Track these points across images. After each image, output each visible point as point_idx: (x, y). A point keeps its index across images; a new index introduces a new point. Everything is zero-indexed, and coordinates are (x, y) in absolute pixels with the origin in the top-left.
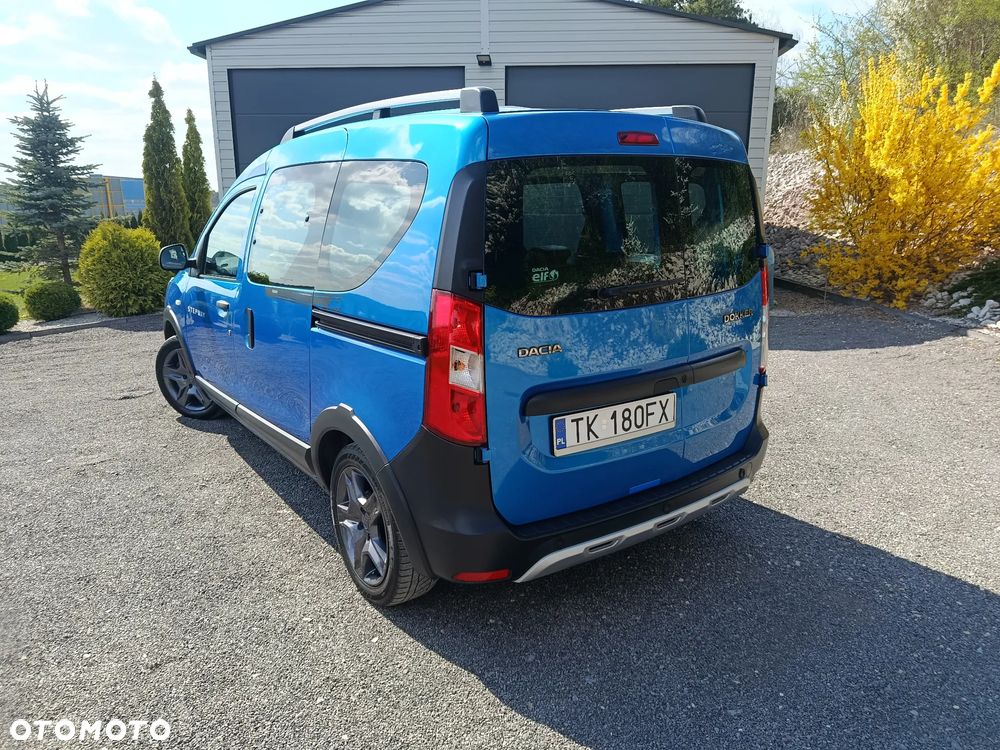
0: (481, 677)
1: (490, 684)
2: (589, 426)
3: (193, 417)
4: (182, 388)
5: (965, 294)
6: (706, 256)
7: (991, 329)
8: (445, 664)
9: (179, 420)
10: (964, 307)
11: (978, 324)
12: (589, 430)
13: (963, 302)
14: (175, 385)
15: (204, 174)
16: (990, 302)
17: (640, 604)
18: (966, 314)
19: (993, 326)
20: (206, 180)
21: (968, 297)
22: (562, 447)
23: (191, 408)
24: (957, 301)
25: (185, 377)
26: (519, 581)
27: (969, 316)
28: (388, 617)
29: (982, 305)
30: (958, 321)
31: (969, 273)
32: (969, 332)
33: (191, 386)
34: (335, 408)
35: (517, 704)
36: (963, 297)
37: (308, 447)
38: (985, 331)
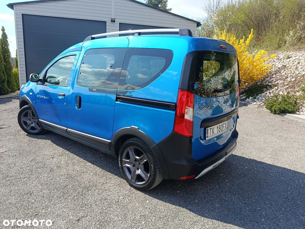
0: (186, 208)
1: (190, 210)
2: (213, 130)
3: (33, 134)
4: (28, 124)
5: (244, 95)
6: (221, 81)
7: (253, 104)
8: (174, 206)
9: (27, 135)
10: (244, 99)
11: (249, 103)
12: (213, 132)
13: (243, 97)
14: (26, 123)
15: (9, 50)
16: (251, 97)
17: (215, 182)
18: (245, 100)
19: (253, 103)
20: (9, 52)
21: (245, 96)
22: (207, 137)
23: (31, 131)
24: (242, 97)
25: (30, 120)
26: (196, 178)
27: (246, 101)
28: (146, 194)
29: (249, 98)
30: (244, 102)
31: (243, 90)
32: (248, 105)
33: (32, 123)
34: (129, 127)
35: (203, 215)
36: (243, 96)
37: (110, 141)
38: (252, 105)
